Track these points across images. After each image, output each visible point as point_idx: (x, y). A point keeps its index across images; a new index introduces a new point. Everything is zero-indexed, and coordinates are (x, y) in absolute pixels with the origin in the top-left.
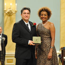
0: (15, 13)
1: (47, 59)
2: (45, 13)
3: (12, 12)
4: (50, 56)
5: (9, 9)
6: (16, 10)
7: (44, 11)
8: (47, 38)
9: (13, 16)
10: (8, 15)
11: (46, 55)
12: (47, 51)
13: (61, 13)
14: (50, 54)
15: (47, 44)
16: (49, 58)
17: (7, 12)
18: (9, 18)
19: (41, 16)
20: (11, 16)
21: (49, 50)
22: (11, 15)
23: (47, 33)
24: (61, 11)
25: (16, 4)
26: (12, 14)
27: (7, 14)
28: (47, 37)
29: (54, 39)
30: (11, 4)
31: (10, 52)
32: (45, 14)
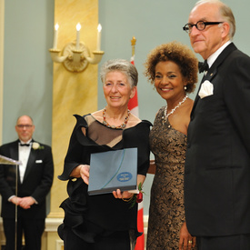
0: (94, 63)
3: (85, 59)
4: (188, 238)
5: (74, 45)
6: (98, 51)
7: (164, 60)
8: (175, 167)
9: (87, 75)
10: (70, 69)
12: (174, 216)
16: (186, 244)
17: (62, 59)
18: (72, 80)
20: (79, 75)
21: (178, 213)
22: (81, 69)
23: (176, 145)
25: (99, 28)
26: (85, 65)
27: (66, 65)
28: (178, 161)
30: (79, 27)
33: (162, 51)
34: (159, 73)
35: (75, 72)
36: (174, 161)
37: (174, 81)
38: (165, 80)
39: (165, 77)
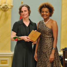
0: (11, 8)
1: (48, 62)
2: (46, 9)
3: (8, 7)
4: (52, 59)
5: (4, 3)
6: (12, 5)
7: (45, 7)
9: (8, 12)
10: (3, 10)
11: (47, 57)
12: (48, 52)
13: (62, 9)
14: (52, 56)
15: (49, 45)
16: (51, 60)
17: (1, 7)
18: (4, 13)
19: (42, 13)
20: (6, 12)
21: (50, 51)
22: (6, 10)
23: (49, 32)
24: (62, 7)
26: (7, 9)
27: (2, 9)
28: (49, 37)
29: (57, 39)
31: (4, 51)
32: (46, 11)
33: (44, 5)
34: (43, 11)
35: (5, 11)
36: (48, 37)
37: (47, 14)
38: (45, 13)
39: (45, 12)
